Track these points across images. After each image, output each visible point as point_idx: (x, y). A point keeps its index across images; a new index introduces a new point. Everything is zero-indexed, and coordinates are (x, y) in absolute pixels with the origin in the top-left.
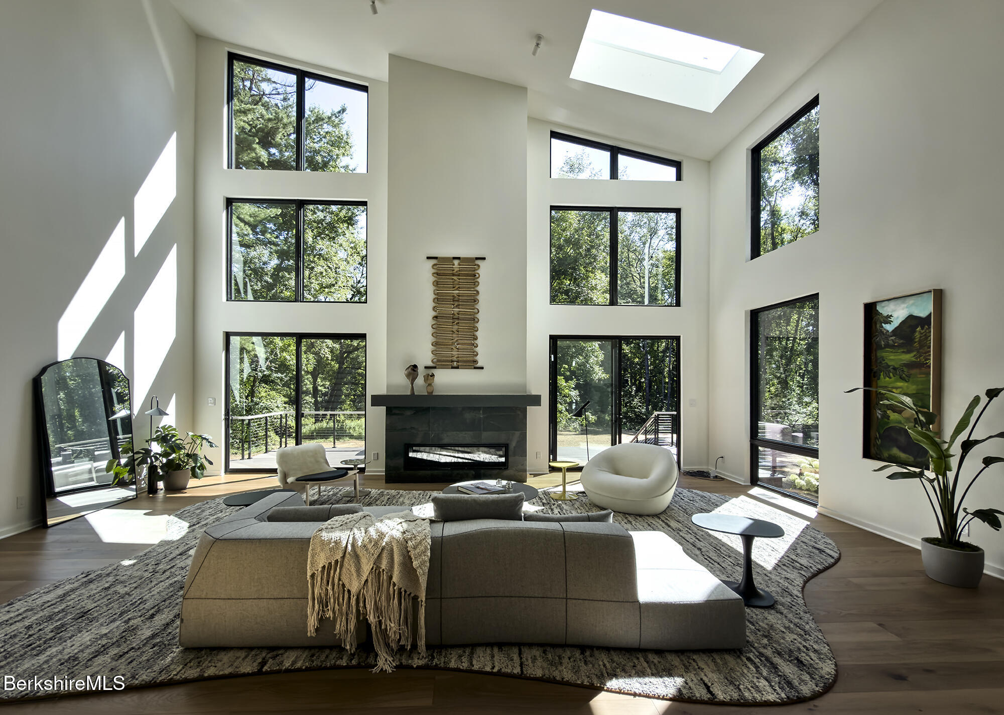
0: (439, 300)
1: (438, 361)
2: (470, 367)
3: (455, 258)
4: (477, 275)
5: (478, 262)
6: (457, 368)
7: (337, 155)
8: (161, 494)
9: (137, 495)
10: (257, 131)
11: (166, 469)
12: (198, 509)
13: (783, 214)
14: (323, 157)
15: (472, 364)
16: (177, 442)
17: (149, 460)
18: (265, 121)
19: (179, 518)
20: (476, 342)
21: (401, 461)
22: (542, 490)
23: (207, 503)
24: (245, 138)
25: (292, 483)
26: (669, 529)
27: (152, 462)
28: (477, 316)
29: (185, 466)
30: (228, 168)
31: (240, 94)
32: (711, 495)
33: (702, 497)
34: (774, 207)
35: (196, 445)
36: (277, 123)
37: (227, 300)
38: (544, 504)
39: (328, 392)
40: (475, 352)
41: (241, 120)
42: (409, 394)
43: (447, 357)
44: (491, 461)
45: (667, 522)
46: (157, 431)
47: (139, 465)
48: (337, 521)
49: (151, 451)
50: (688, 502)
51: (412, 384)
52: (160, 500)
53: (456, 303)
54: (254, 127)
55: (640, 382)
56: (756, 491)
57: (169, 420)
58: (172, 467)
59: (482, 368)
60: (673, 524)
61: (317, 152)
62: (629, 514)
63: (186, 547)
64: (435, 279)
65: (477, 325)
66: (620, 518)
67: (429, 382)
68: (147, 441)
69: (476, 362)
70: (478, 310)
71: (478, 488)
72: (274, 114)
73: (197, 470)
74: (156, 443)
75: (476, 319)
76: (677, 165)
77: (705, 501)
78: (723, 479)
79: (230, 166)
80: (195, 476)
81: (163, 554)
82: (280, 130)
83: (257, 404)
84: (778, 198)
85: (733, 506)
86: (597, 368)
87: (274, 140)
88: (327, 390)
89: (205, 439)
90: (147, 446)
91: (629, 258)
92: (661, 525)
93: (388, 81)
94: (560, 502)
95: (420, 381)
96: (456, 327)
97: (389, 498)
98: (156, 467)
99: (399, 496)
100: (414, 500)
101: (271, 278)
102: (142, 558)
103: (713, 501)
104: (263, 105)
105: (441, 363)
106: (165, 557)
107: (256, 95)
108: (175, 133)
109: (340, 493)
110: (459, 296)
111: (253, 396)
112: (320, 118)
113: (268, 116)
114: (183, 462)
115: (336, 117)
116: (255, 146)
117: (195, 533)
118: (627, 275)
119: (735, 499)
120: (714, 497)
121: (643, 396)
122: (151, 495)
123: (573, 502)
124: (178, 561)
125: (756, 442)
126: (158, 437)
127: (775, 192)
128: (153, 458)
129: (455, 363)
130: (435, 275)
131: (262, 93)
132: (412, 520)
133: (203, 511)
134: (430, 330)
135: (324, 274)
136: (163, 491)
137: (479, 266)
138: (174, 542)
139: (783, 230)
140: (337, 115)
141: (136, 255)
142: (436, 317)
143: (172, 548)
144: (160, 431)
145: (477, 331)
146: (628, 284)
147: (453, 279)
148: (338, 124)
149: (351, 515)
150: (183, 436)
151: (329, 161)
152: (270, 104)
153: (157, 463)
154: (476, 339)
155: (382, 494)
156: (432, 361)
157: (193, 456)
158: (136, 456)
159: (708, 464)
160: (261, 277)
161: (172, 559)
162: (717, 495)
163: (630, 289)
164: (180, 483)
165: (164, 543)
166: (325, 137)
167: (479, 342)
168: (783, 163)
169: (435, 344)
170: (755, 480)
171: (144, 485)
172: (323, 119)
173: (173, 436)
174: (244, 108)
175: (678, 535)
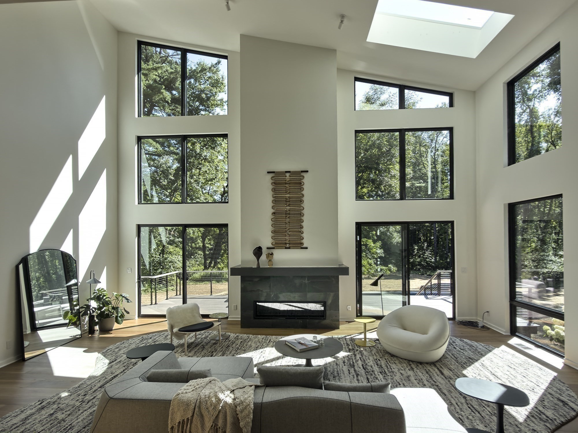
0: (276, 201)
1: (276, 243)
2: (298, 248)
3: (286, 172)
4: (303, 183)
5: (303, 174)
6: (289, 248)
7: (216, 92)
8: (97, 334)
9: (81, 335)
10: (164, 81)
11: (100, 318)
12: (117, 348)
13: (540, 114)
14: (206, 94)
15: (299, 245)
16: (107, 300)
17: (89, 312)
18: (169, 74)
19: (104, 356)
20: (302, 230)
21: (251, 313)
22: (350, 337)
23: (124, 343)
24: (156, 86)
25: (176, 332)
26: (443, 377)
27: (90, 313)
28: (303, 212)
29: (112, 315)
30: (138, 117)
31: (154, 57)
32: (478, 345)
33: (471, 346)
34: (532, 110)
35: (118, 301)
36: (177, 75)
37: (139, 204)
38: (350, 350)
39: (213, 248)
40: (302, 237)
41: (154, 74)
42: (256, 267)
43: (282, 241)
44: (316, 309)
45: (441, 370)
46: (94, 293)
47: (82, 316)
48: (191, 386)
49: (90, 306)
50: (459, 351)
51: (258, 260)
52: (96, 339)
53: (288, 203)
54: (163, 78)
55: (430, 239)
56: (515, 341)
57: (103, 284)
58: (103, 316)
59: (307, 248)
60: (446, 372)
61: (202, 91)
62: (413, 361)
63: (105, 381)
64: (273, 187)
65: (302, 218)
66: (405, 365)
67: (270, 258)
68: (88, 300)
69: (302, 244)
70: (303, 207)
71: (300, 343)
72: (174, 69)
73: (119, 318)
74: (94, 301)
75: (302, 214)
76: (450, 95)
77: (472, 350)
78: (489, 329)
79: (140, 115)
80: (117, 322)
81: (90, 387)
82: (178, 79)
83: (166, 259)
84: (536, 103)
85: (495, 356)
86: (395, 235)
87: (175, 85)
88: (212, 247)
89: (124, 297)
90: (87, 303)
91: (420, 151)
92: (436, 373)
93: (239, 51)
94: (362, 349)
95: (263, 257)
96: (288, 220)
97: (242, 342)
98: (94, 316)
99: (249, 339)
100: (258, 344)
101: (173, 177)
102: (76, 389)
103: (479, 350)
104: (168, 63)
105: (278, 244)
106: (91, 389)
107: (164, 57)
108: (105, 97)
109: (210, 336)
110: (290, 198)
111: (163, 254)
112: (204, 69)
113: (170, 71)
114: (110, 312)
115: (214, 67)
116: (162, 91)
117: (112, 369)
118: (419, 163)
119: (497, 349)
120: (480, 346)
121: (432, 249)
122: (90, 335)
123: (372, 348)
124: (98, 393)
125: (514, 303)
126: (94, 296)
127: (534, 99)
128: (91, 311)
129: (288, 245)
130: (273, 184)
131: (167, 55)
132: (241, 387)
133: (120, 350)
134: (270, 223)
135: (208, 172)
136: (98, 332)
137: (303, 177)
138: (97, 377)
139: (540, 126)
140: (215, 66)
141: (79, 179)
142: (274, 213)
143: (96, 382)
144: (97, 293)
145: (303, 222)
146: (420, 170)
147: (286, 186)
148: (216, 72)
149: (202, 379)
150: (111, 296)
151: (211, 96)
152: (173, 62)
153: (95, 314)
154: (302, 228)
155: (237, 338)
156: (272, 244)
157: (115, 308)
158: (81, 310)
159: (477, 315)
160: (167, 176)
161: (95, 391)
162: (483, 344)
163: (422, 173)
164: (108, 326)
165: (90, 378)
166: (208, 80)
167: (304, 230)
168: (539, 76)
169: (273, 232)
170: (514, 331)
171: (86, 327)
172: (206, 70)
173: (105, 296)
174: (155, 66)
175: (448, 383)
